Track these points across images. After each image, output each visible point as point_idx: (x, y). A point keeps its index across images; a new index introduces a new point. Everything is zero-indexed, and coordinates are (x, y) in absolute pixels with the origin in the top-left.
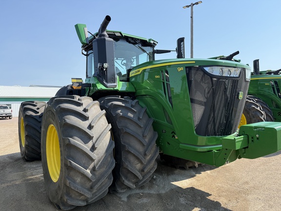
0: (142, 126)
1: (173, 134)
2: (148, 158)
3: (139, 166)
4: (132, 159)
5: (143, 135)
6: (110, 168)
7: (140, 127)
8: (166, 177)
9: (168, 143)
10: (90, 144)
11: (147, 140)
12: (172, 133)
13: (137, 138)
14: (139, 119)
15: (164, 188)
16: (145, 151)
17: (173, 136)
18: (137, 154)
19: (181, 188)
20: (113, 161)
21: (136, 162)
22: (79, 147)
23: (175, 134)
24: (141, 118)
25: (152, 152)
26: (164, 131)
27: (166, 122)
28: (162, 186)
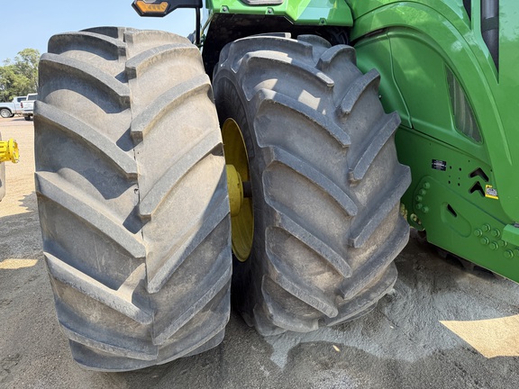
0: (347, 142)
1: (478, 178)
2: (362, 256)
3: (324, 280)
4: (298, 257)
5: (348, 176)
6: (209, 284)
7: (339, 145)
8: (428, 296)
9: (450, 208)
10: (127, 199)
11: (362, 195)
12: (472, 175)
13: (319, 189)
14: (340, 114)
15: (413, 338)
16: (352, 235)
17: (477, 187)
18: (315, 243)
19: (475, 352)
20: (223, 261)
21: (314, 266)
22: (74, 209)
23: (486, 179)
24: (347, 110)
25: (381, 237)
26: (439, 165)
27: (453, 132)
28: (408, 328)
